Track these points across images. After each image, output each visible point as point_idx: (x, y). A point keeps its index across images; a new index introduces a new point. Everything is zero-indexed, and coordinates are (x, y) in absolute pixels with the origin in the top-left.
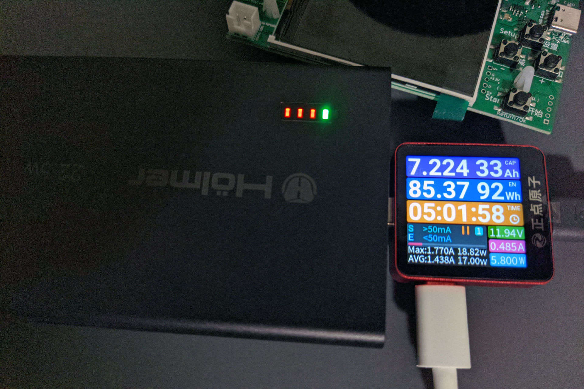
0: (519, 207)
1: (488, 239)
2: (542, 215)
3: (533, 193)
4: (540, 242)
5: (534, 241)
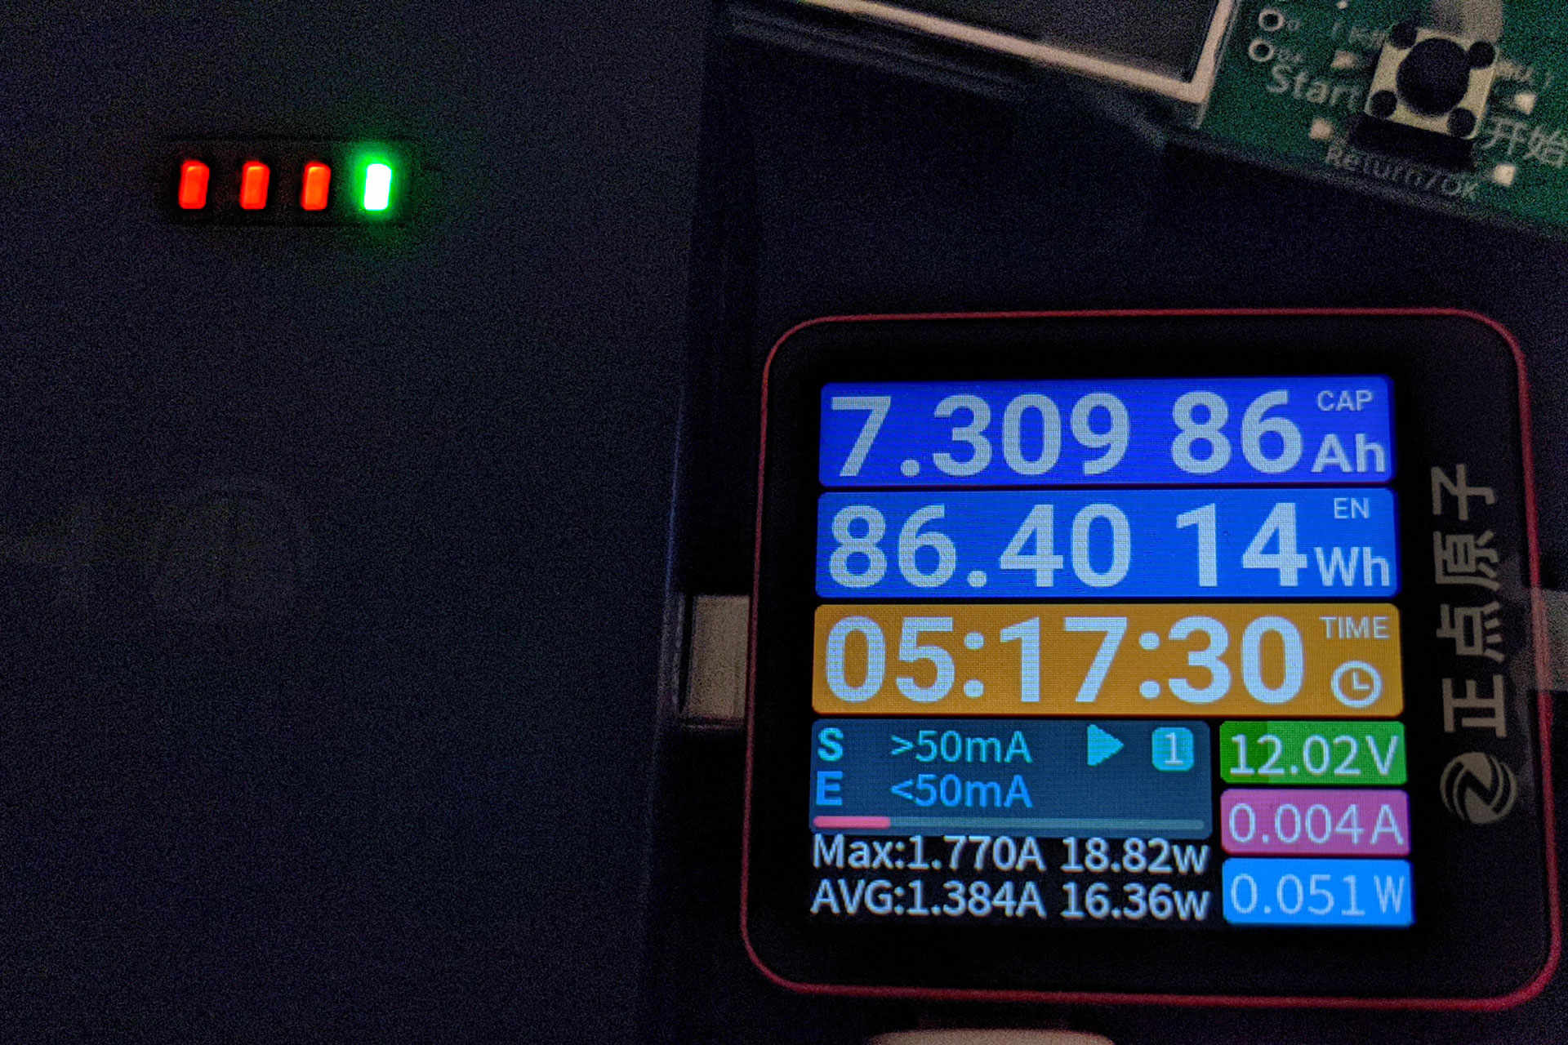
0: (1380, 623)
1: (1220, 786)
2: (1499, 657)
3: (1455, 545)
4: (1486, 795)
5: (1450, 795)
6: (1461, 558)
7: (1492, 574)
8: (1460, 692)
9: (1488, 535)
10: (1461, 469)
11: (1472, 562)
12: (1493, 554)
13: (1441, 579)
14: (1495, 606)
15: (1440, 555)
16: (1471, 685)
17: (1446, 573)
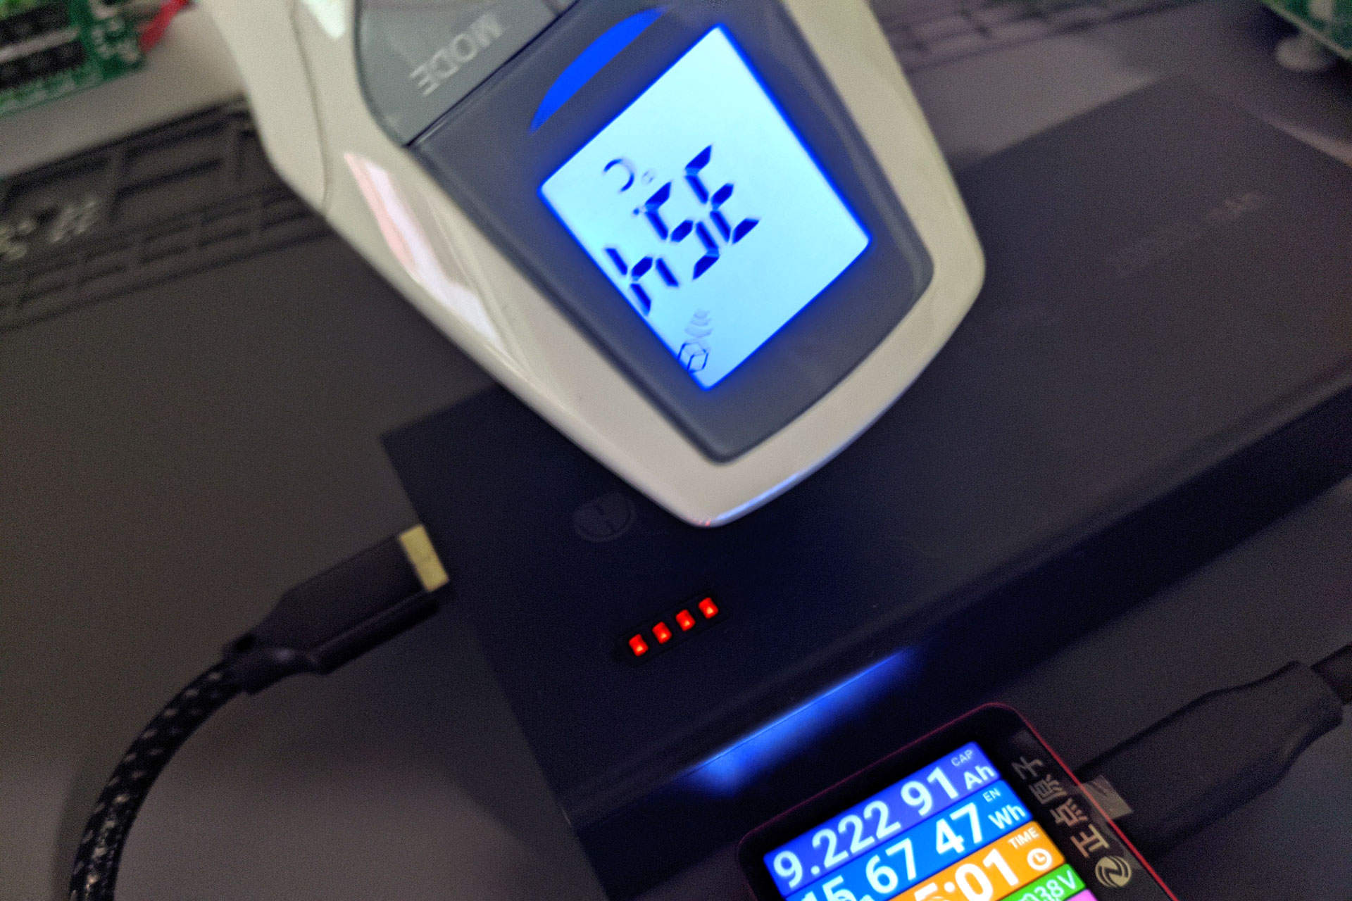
0: (1032, 832)
2: (1085, 819)
3: (1039, 787)
4: (1119, 873)
5: (1104, 880)
6: (1045, 791)
7: (1060, 789)
8: (1081, 839)
9: (1049, 777)
10: (1022, 759)
11: (1050, 789)
12: (1056, 782)
13: (1043, 802)
14: (1070, 801)
15: (1037, 794)
16: (1083, 835)
17: (1043, 798)
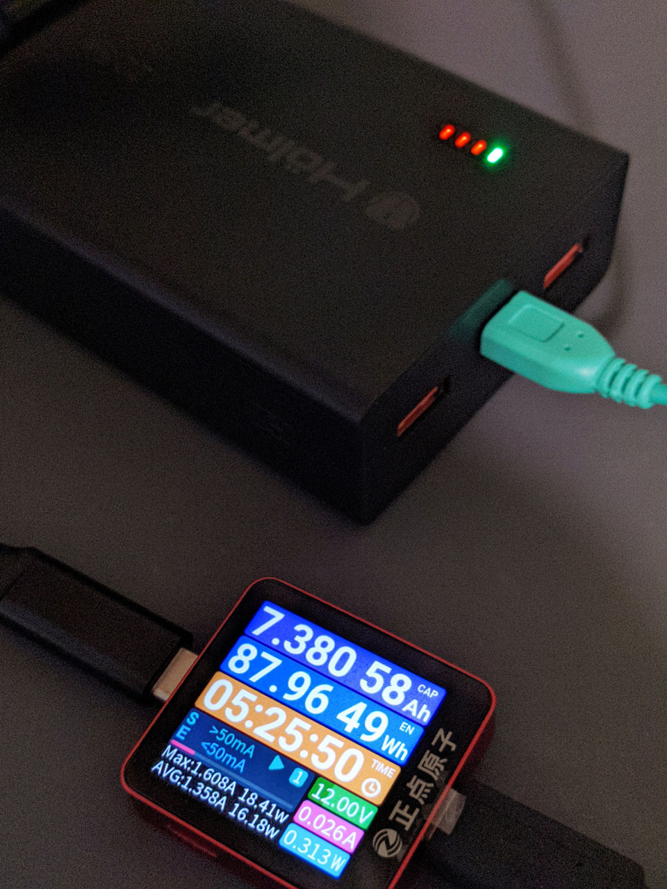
1: (305, 797)
2: (422, 802)
3: (432, 758)
4: (388, 847)
5: (377, 839)
6: (431, 764)
9: (445, 760)
10: (450, 734)
11: (434, 766)
12: (442, 768)
14: (431, 785)
15: (425, 759)
16: (407, 807)
17: (423, 766)
